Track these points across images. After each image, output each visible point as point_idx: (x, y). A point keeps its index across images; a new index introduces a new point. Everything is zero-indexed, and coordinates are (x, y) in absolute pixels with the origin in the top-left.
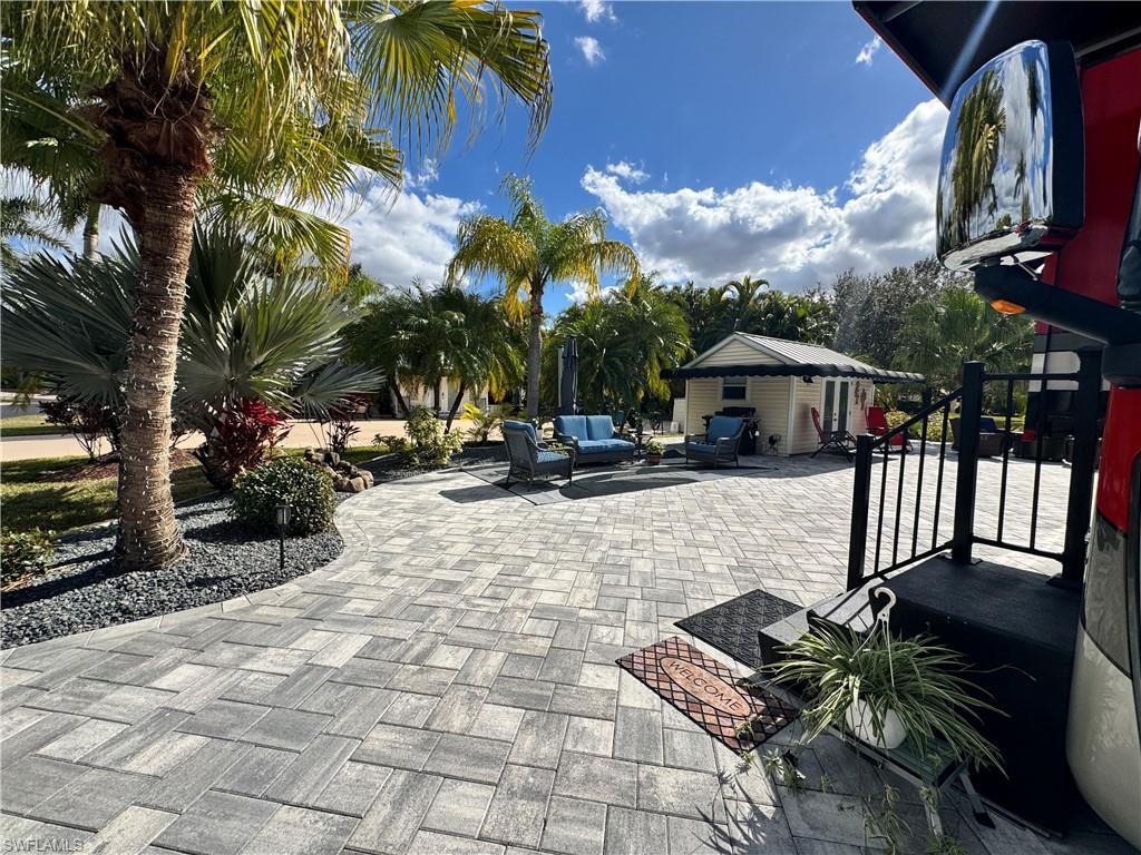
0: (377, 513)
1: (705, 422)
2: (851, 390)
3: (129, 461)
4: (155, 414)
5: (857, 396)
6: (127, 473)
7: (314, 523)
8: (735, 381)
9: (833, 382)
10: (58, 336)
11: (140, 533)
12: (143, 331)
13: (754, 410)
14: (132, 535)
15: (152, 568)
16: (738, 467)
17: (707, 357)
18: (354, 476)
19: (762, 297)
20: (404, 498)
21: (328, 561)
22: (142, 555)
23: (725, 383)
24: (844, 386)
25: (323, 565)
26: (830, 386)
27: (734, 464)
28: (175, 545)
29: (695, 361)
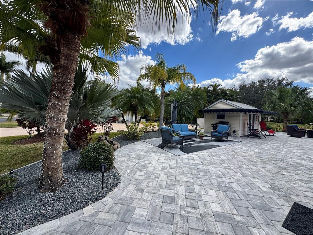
0: (126, 159)
1: (212, 126)
2: (255, 116)
3: (48, 149)
4: (59, 130)
5: (257, 118)
6: (47, 154)
7: (109, 166)
8: (221, 113)
9: (251, 114)
10: (23, 99)
11: (50, 177)
12: (57, 97)
13: (228, 122)
14: (47, 178)
15: (54, 190)
16: (228, 141)
17: (212, 106)
18: (114, 145)
19: (219, 89)
20: (132, 152)
21: (118, 184)
22: (50, 185)
23: (217, 114)
24: (254, 115)
25: (117, 186)
26: (250, 115)
27: (227, 140)
28: (62, 180)
29: (208, 107)
